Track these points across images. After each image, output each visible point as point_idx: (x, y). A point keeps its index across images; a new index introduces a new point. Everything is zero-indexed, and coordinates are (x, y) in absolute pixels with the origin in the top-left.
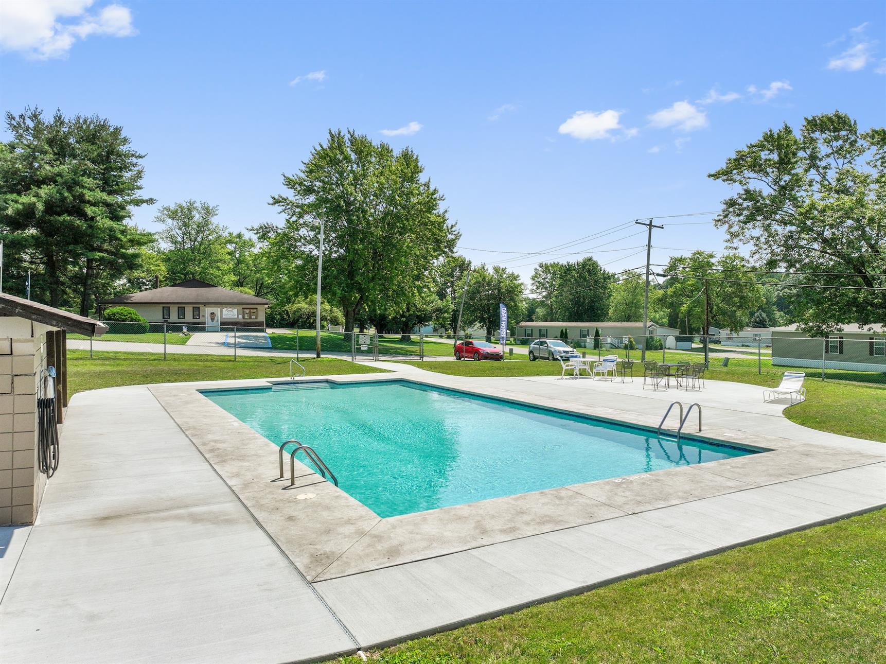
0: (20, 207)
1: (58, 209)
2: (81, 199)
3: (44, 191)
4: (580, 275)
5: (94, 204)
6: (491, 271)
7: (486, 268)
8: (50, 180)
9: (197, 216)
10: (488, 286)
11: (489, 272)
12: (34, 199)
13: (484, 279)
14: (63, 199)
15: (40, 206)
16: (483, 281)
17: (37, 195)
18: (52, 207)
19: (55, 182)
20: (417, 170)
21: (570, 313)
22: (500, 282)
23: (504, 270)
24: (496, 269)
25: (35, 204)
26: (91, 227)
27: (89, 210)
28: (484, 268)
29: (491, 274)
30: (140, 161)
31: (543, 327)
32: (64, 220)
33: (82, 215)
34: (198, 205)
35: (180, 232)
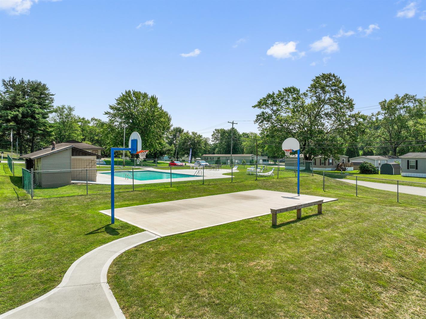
0: (13, 115)
1: (26, 116)
2: (34, 112)
3: (21, 109)
4: (229, 135)
5: (38, 114)
6: (191, 134)
7: (189, 132)
8: (22, 105)
9: (66, 111)
10: (190, 140)
11: (190, 134)
12: (18, 113)
13: (188, 137)
14: (28, 112)
15: (20, 115)
16: (187, 138)
17: (18, 111)
18: (24, 115)
19: (24, 106)
20: (157, 104)
21: (225, 150)
22: (194, 138)
23: (196, 133)
24: (193, 133)
25: (18, 114)
26: (37, 122)
27: (37, 116)
28: (188, 132)
29: (191, 135)
30: (52, 97)
31: (212, 156)
32: (29, 120)
33: (34, 118)
34: (66, 107)
35: (58, 118)
